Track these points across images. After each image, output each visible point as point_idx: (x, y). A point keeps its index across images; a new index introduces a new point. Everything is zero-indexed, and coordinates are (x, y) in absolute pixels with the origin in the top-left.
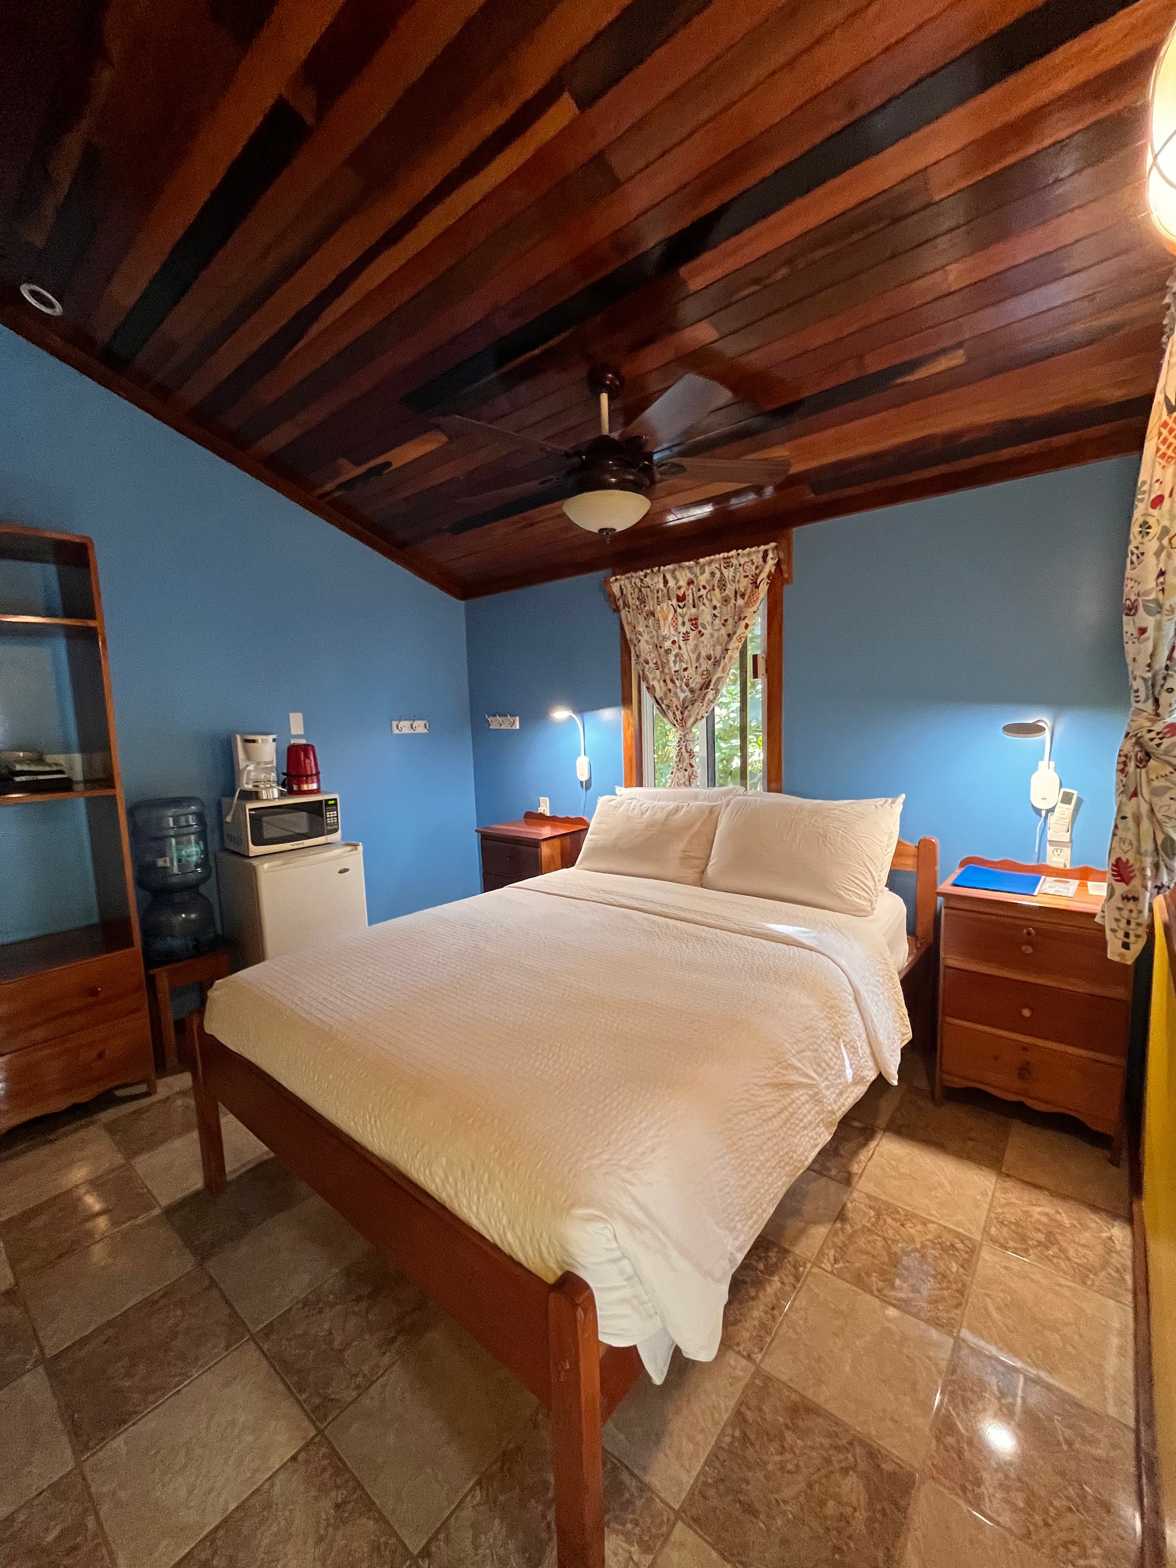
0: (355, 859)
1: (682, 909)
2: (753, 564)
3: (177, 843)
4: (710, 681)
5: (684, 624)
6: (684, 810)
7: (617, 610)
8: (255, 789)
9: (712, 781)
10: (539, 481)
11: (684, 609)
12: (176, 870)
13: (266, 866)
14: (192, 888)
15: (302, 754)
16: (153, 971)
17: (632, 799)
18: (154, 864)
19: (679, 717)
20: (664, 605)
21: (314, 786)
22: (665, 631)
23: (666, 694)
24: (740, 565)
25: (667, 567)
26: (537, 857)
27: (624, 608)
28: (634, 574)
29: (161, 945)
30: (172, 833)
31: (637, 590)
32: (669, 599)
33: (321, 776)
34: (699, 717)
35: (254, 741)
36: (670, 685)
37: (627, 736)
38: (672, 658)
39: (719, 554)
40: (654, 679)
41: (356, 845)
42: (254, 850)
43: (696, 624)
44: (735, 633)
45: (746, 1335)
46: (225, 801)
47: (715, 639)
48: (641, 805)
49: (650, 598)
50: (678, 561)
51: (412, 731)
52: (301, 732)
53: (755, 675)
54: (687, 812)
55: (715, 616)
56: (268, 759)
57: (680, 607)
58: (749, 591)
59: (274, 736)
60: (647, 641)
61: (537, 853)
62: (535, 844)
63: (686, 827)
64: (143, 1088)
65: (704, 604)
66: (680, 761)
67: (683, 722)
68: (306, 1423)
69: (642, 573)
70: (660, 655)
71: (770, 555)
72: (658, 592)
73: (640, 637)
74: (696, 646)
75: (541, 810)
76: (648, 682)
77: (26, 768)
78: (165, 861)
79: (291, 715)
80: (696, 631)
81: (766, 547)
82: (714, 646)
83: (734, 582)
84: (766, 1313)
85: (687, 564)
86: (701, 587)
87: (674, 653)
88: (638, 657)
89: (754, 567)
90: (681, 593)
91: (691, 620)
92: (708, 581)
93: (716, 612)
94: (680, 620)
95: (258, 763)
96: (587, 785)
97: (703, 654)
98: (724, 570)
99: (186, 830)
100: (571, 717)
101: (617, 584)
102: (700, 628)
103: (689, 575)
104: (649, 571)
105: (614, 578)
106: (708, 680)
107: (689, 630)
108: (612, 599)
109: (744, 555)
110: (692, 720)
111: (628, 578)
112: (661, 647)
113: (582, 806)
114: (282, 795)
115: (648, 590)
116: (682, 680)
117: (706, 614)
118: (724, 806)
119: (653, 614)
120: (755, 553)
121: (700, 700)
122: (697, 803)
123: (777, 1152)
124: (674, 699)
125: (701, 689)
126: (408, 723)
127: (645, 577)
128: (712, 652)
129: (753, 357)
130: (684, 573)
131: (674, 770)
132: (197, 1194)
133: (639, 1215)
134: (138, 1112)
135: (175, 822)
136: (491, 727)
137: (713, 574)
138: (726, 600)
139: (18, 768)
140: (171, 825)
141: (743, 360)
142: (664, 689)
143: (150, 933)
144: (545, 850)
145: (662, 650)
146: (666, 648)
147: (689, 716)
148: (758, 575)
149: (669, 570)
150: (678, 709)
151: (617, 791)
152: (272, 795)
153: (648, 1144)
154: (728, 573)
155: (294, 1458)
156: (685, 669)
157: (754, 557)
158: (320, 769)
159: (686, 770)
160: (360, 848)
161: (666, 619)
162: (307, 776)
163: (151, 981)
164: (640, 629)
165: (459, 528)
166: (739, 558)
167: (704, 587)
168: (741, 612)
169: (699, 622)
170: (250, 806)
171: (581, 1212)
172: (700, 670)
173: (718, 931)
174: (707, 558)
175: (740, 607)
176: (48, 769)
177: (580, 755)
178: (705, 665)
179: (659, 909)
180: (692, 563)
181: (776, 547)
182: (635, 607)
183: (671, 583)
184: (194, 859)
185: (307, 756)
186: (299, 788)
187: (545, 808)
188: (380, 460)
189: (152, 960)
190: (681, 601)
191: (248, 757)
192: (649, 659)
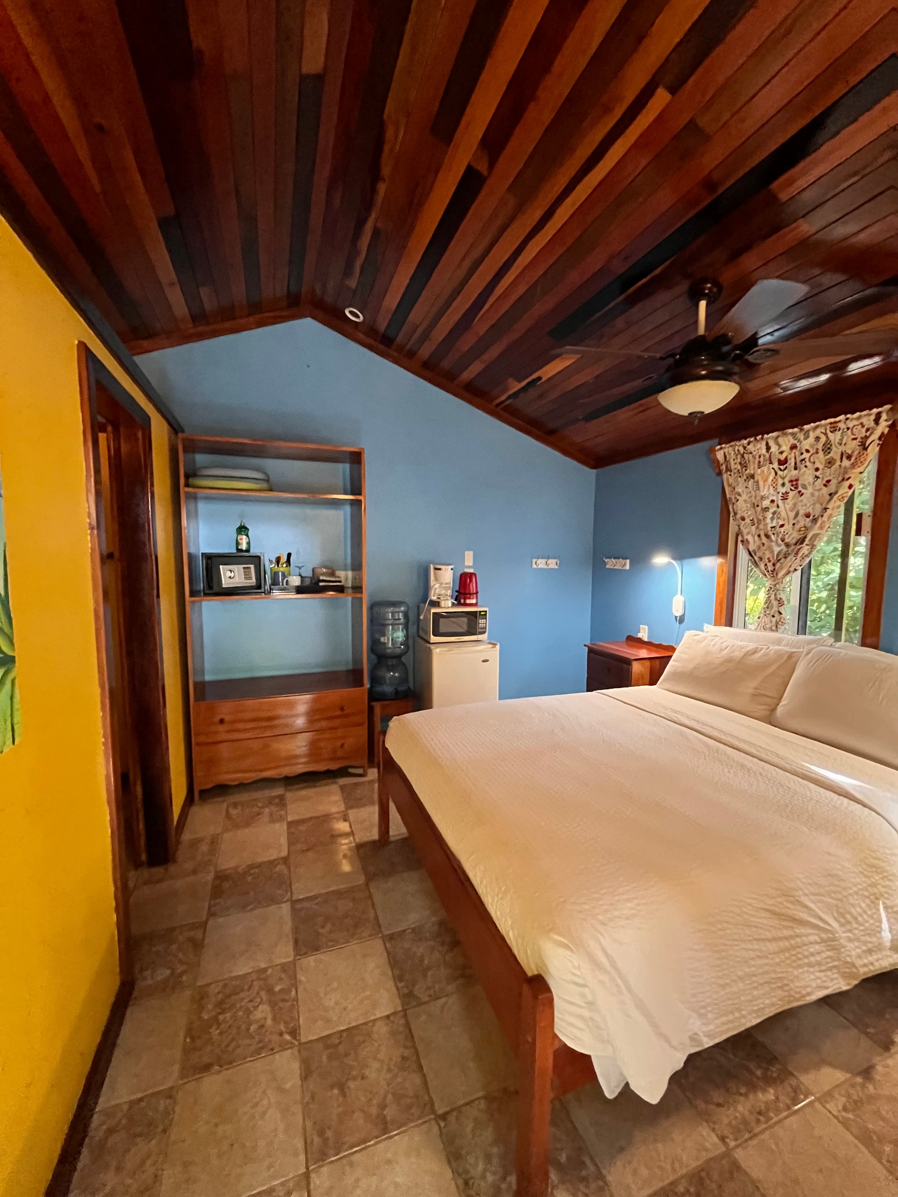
0: (494, 654)
1: (738, 739)
2: (863, 426)
3: (392, 629)
4: (805, 537)
5: (783, 485)
6: (762, 652)
7: (720, 474)
8: (438, 600)
9: (802, 629)
10: (642, 379)
11: (786, 471)
12: (390, 645)
13: (438, 650)
14: (399, 657)
15: (468, 580)
16: (374, 704)
17: (716, 636)
18: (379, 640)
19: (770, 568)
20: (765, 469)
21: (474, 601)
22: (764, 492)
23: (759, 548)
24: (848, 429)
25: (771, 435)
26: (629, 672)
27: (726, 472)
28: (738, 443)
29: (379, 689)
30: (390, 622)
31: (739, 456)
32: (771, 463)
33: (479, 594)
34: (792, 569)
35: (440, 569)
36: (764, 540)
37: (721, 582)
38: (769, 515)
39: (826, 419)
40: (748, 533)
41: (495, 645)
42: (433, 639)
43: (797, 484)
44: (836, 493)
45: (726, 1121)
46: (422, 605)
47: (815, 498)
48: (722, 643)
49: (751, 463)
50: (782, 429)
51: (546, 567)
52: (471, 564)
53: (858, 533)
54: (766, 654)
55: (817, 477)
56: (448, 581)
57: (780, 469)
58: (856, 453)
59: (452, 567)
60: (745, 501)
61: (629, 670)
62: (628, 662)
63: (762, 666)
64: (360, 771)
65: (806, 466)
66: (768, 608)
67: (774, 573)
68: (398, 1001)
69: (745, 442)
70: (756, 513)
71: (884, 416)
72: (760, 457)
73: (738, 497)
74: (795, 505)
75: (640, 635)
76: (742, 536)
77: (325, 578)
78: (385, 640)
79: (466, 552)
80: (797, 491)
81: (880, 409)
82: (814, 504)
83: (841, 444)
84: (751, 1113)
85: (790, 431)
86: (804, 451)
87: (772, 510)
88: (735, 514)
89: (864, 430)
90: (782, 457)
91: (791, 481)
92: (812, 446)
93: (818, 474)
94: (780, 482)
95: (442, 584)
96: (681, 620)
97: (802, 512)
98: (830, 435)
99: (397, 622)
100: (670, 563)
101: (722, 452)
102: (800, 489)
103: (793, 441)
104: (752, 439)
105: (719, 447)
106: (804, 535)
107: (789, 490)
108: (715, 465)
109: (852, 419)
110: (783, 572)
111: (731, 446)
112: (758, 506)
113: (675, 636)
114: (453, 604)
115: (751, 456)
116: (778, 536)
117: (807, 476)
118: (804, 653)
119: (752, 476)
120: (867, 417)
121: (793, 554)
122: (777, 647)
123: (766, 973)
124: (767, 552)
125: (796, 544)
126: (544, 561)
127: (749, 444)
128: (811, 510)
129: (862, 236)
130: (786, 439)
131: (762, 615)
132: (374, 842)
133: (603, 960)
134: (356, 784)
135: (392, 616)
136: (607, 566)
137: (818, 439)
138: (830, 463)
139: (321, 578)
140: (390, 617)
141: (853, 240)
142: (758, 543)
143: (375, 680)
144: (636, 667)
145: (759, 509)
146: (764, 507)
147: (781, 568)
148: (867, 437)
149: (772, 438)
150: (770, 561)
151: (705, 628)
152: (447, 605)
153: (626, 912)
154: (835, 438)
155: (388, 1017)
156: (782, 526)
157: (864, 420)
158: (479, 590)
159: (773, 616)
160: (498, 647)
161: (766, 480)
162: (470, 594)
163: (371, 709)
164: (739, 489)
165: (590, 417)
166: (848, 422)
167: (807, 451)
168: (845, 472)
169: (800, 482)
170: (434, 610)
171: (556, 937)
172: (797, 527)
173: (767, 766)
174: (812, 425)
175: (845, 468)
176: (334, 579)
177: (676, 594)
178: (803, 522)
179: (715, 734)
180: (796, 430)
181: (891, 409)
182: (736, 471)
183: (774, 449)
184: (400, 639)
185: (471, 581)
186: (465, 601)
187: (644, 634)
188: (534, 376)
189: (373, 697)
190: (783, 465)
191: (436, 579)
192: (746, 516)
